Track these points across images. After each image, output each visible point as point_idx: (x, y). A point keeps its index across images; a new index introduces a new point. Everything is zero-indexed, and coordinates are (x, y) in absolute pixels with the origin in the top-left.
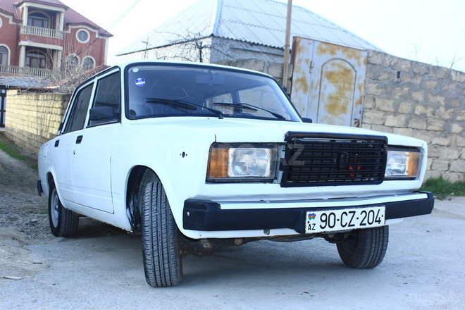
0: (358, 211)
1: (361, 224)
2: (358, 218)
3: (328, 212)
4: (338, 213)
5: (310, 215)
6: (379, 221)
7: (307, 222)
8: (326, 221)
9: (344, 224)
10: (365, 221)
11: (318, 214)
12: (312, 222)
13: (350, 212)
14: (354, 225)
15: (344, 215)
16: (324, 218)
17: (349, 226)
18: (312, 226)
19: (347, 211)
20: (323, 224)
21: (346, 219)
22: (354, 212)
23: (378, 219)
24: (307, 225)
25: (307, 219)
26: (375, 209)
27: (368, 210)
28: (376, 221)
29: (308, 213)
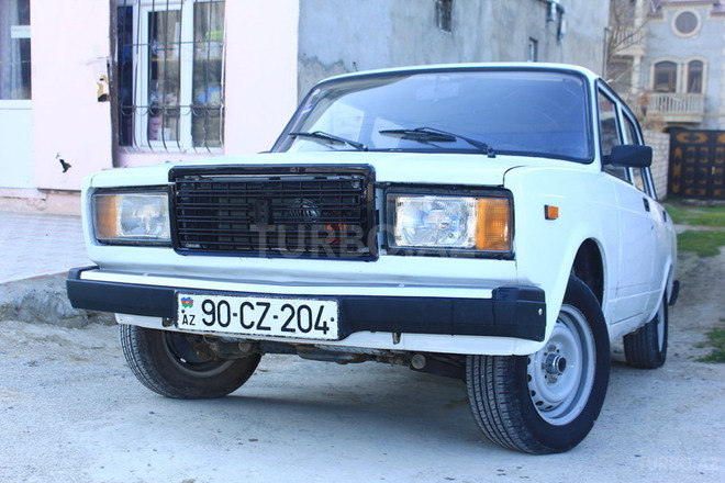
0: (276, 304)
1: (284, 329)
2: (276, 317)
3: (216, 299)
4: (235, 303)
5: (183, 300)
6: (325, 329)
7: (180, 310)
8: (212, 312)
9: (247, 323)
10: (293, 324)
11: (198, 300)
12: (189, 311)
13: (258, 304)
14: (269, 329)
15: (246, 308)
16: (208, 307)
17: (259, 328)
18: (189, 319)
19: (253, 300)
20: (209, 319)
21: (252, 316)
22: (268, 305)
23: (321, 325)
24: (181, 316)
25: (181, 307)
26: (315, 305)
27: (296, 304)
28: (317, 328)
29: (180, 296)
